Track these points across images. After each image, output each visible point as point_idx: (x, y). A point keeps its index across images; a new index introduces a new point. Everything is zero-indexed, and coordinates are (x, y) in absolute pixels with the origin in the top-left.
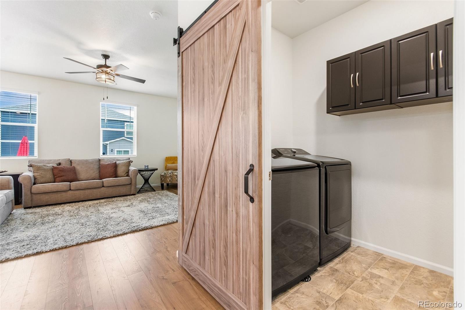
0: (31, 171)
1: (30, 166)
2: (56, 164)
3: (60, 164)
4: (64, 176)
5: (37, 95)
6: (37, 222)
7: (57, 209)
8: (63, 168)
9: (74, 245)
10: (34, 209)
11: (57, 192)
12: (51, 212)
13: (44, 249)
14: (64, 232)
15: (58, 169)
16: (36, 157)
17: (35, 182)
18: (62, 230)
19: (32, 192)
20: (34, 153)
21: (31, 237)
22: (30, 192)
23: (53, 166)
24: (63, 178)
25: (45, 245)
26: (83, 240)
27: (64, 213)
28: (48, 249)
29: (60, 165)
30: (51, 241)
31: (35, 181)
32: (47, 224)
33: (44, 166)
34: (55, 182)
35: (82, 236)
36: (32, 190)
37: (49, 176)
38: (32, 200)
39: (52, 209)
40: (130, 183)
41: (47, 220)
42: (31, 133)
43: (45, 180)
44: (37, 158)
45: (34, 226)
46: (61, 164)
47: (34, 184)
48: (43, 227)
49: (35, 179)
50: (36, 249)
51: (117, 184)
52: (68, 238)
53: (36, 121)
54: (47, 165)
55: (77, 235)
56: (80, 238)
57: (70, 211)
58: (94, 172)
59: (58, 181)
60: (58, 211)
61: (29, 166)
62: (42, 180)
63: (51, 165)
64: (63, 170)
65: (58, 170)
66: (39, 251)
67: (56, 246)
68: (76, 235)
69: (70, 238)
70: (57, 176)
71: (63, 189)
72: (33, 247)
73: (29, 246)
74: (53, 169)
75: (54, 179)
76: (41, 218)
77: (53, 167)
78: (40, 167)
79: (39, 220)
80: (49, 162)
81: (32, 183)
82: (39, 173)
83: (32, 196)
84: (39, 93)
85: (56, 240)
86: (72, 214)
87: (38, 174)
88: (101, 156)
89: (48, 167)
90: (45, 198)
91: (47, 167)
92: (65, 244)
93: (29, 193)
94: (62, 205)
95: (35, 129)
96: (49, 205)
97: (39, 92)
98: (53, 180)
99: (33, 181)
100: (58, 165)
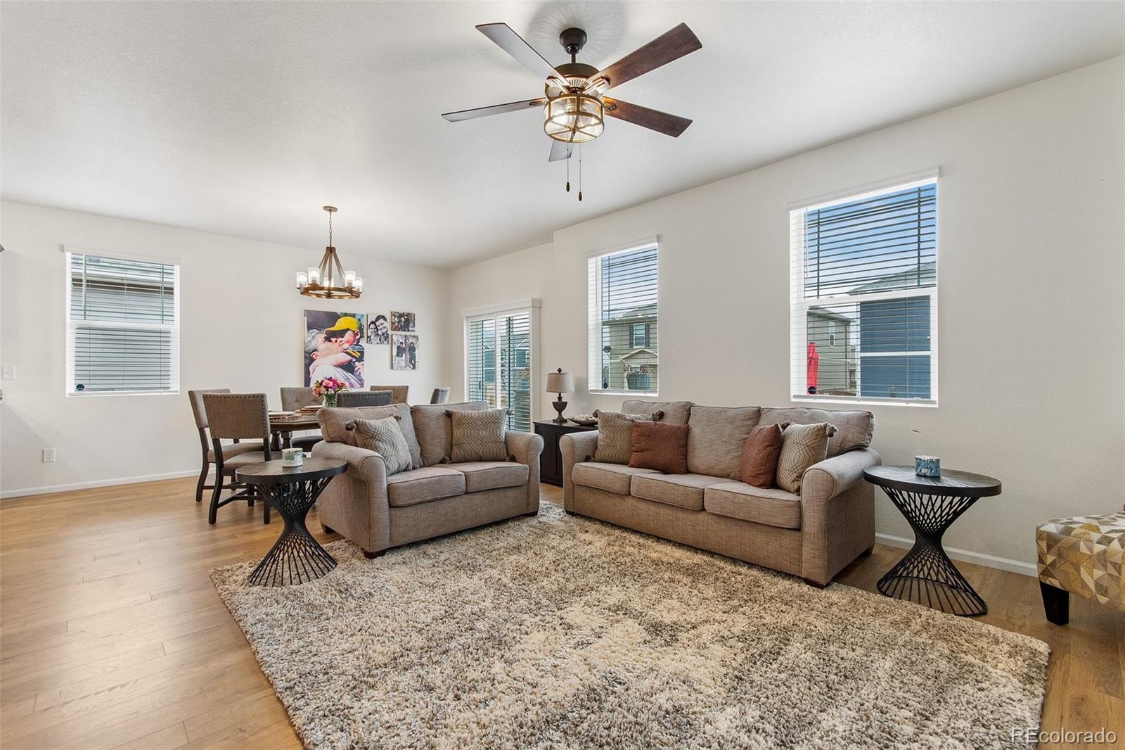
1: (596, 414)
2: (653, 416)
3: (661, 415)
4: (648, 450)
8: (661, 429)
15: (646, 431)
17: (595, 455)
19: (572, 478)
22: (569, 476)
23: (632, 421)
29: (658, 419)
31: (594, 452)
36: (572, 472)
40: (793, 524)
46: (665, 416)
47: (589, 459)
49: (597, 448)
51: (741, 515)
58: (729, 452)
74: (633, 427)
75: (631, 454)
77: (632, 424)
78: (610, 418)
81: (580, 458)
83: (573, 489)
88: (793, 400)
89: (625, 422)
91: (622, 421)
93: (569, 479)
98: (628, 457)
99: (581, 452)
100: (654, 420)
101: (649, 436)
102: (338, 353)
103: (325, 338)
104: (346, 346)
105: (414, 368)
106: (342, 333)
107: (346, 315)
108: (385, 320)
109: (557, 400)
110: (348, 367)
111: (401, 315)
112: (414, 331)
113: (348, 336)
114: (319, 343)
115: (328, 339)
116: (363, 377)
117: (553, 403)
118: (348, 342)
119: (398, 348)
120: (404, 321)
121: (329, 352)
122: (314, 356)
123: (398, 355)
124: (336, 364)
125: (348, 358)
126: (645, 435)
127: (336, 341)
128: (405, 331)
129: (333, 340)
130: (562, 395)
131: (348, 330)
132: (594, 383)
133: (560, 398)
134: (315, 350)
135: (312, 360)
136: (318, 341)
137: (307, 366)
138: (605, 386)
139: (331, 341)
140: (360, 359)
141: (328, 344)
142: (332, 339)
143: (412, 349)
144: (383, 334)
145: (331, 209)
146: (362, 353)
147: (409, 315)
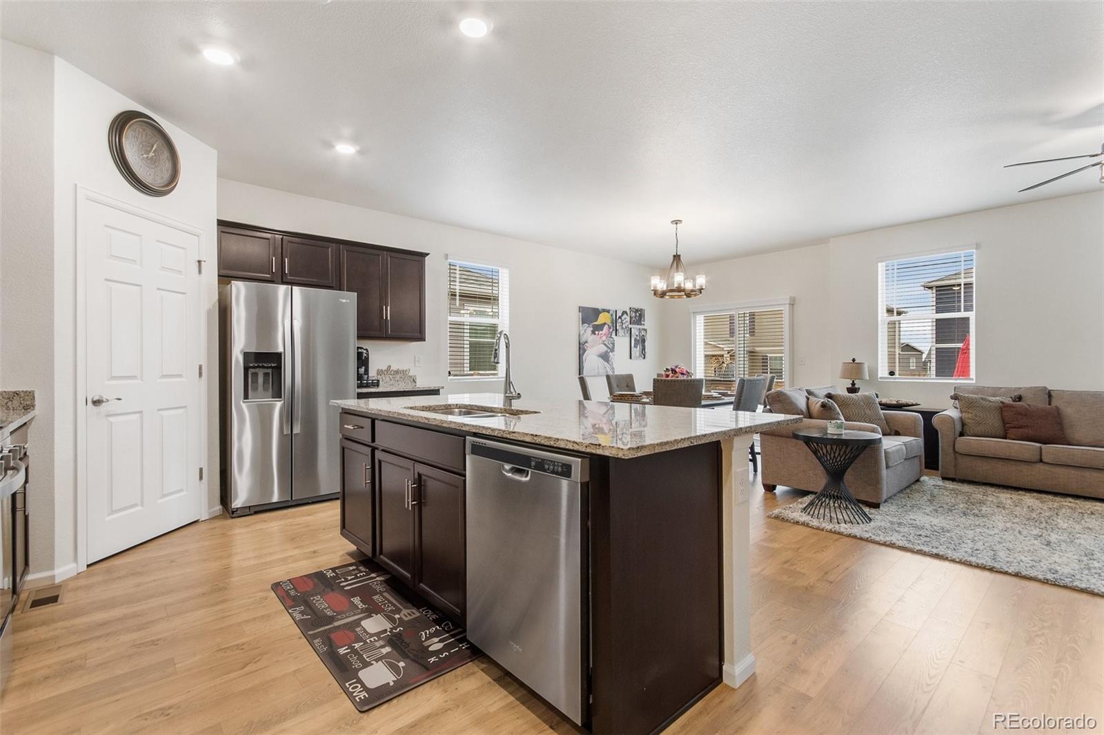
0: (957, 408)
1: (955, 397)
2: (1011, 398)
3: (1020, 398)
4: (1027, 426)
5: (974, 251)
6: (956, 507)
7: (1005, 497)
8: (1027, 409)
9: (1010, 574)
10: (960, 484)
11: (1007, 461)
12: (991, 499)
13: (950, 553)
14: (1000, 543)
15: (1012, 409)
16: (972, 379)
17: (964, 431)
18: (997, 538)
19: (957, 449)
20: (969, 371)
21: (936, 528)
22: (952, 448)
23: (1002, 402)
24: (1026, 431)
25: (955, 550)
26: (1032, 573)
27: (1017, 508)
28: (956, 556)
29: (1019, 401)
30: (968, 546)
31: (963, 429)
32: (971, 517)
33: (982, 399)
34: (1006, 438)
35: (1034, 564)
36: (956, 445)
37: (994, 422)
38: (955, 466)
39: (994, 494)
41: (976, 511)
42: (964, 332)
43: (983, 430)
44: (974, 382)
45: (948, 513)
46: (1023, 399)
47: (962, 434)
48: (963, 519)
49: (963, 425)
50: (937, 548)
52: (1002, 554)
53: (972, 306)
54: (988, 398)
55: (1027, 559)
56: (1028, 565)
57: (1031, 509)
59: (1013, 437)
60: (1004, 501)
61: (952, 398)
62: (979, 429)
63: (998, 398)
64: (1026, 413)
65: (1012, 411)
66: (941, 553)
67: (973, 559)
68: (1023, 558)
69: (1007, 557)
70: (1012, 426)
71: (1021, 457)
72: (935, 544)
73: (928, 539)
74: (1003, 408)
75: (1005, 430)
76: (967, 504)
77: (1001, 405)
78: (975, 401)
79: (961, 506)
80: (996, 391)
81: (957, 433)
82: (971, 413)
83: (956, 458)
84: (978, 246)
85: (977, 550)
86: (1034, 515)
87: (970, 415)
89: (991, 404)
90: (983, 469)
91: (988, 403)
92: (990, 563)
93: (951, 450)
94: (1020, 492)
95: (971, 321)
96: (992, 485)
97: (977, 244)
98: (1001, 432)
99: (958, 428)
100: (1014, 401)
101: (1026, 415)
102: (599, 344)
104: (604, 338)
105: (644, 358)
106: (602, 327)
107: (604, 311)
108: (627, 315)
109: (850, 386)
110: (606, 357)
111: (637, 311)
112: (644, 325)
113: (605, 329)
114: (588, 336)
116: (614, 366)
117: (847, 388)
118: (605, 334)
119: (635, 340)
120: (638, 316)
121: (594, 344)
122: (585, 348)
123: (635, 346)
124: (598, 354)
125: (606, 349)
126: (1022, 415)
127: (598, 334)
128: (638, 324)
129: (597, 332)
130: (855, 382)
131: (605, 324)
132: (883, 372)
133: (853, 384)
134: (585, 342)
135: (584, 351)
136: (587, 334)
138: (892, 373)
139: (595, 334)
140: (612, 350)
141: (593, 336)
143: (643, 341)
144: (626, 327)
145: (676, 222)
146: (613, 344)
147: (641, 310)
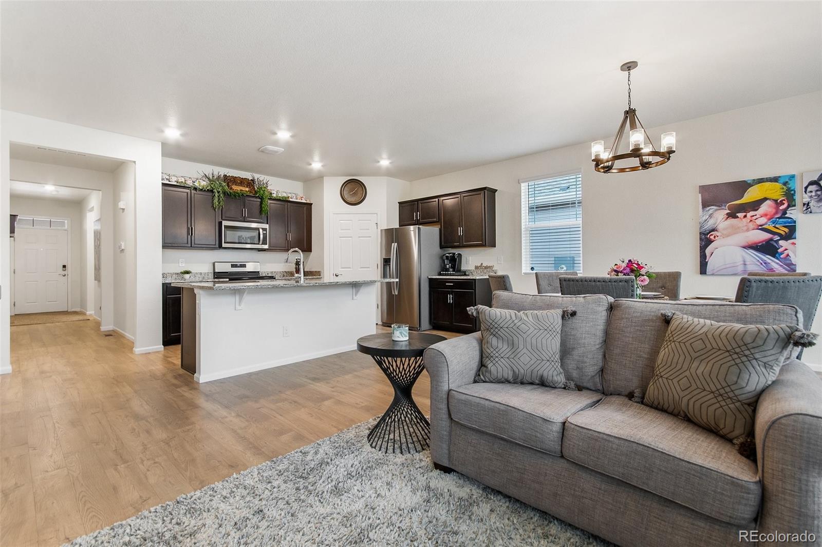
102: (748, 230)
103: (727, 214)
104: (762, 221)
106: (755, 205)
107: (761, 181)
110: (768, 248)
113: (765, 208)
114: (719, 221)
115: (732, 215)
118: (765, 215)
121: (735, 230)
122: (712, 237)
124: (744, 243)
125: (767, 236)
127: (745, 216)
129: (741, 215)
131: (765, 199)
134: (713, 230)
135: (710, 242)
136: (717, 220)
137: (703, 249)
139: (738, 217)
140: (789, 236)
141: (732, 221)
142: (739, 215)
145: (629, 67)
146: (792, 228)
